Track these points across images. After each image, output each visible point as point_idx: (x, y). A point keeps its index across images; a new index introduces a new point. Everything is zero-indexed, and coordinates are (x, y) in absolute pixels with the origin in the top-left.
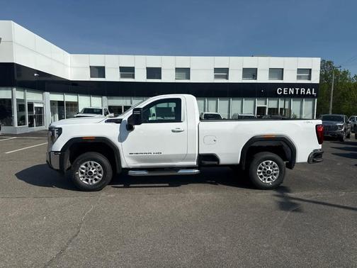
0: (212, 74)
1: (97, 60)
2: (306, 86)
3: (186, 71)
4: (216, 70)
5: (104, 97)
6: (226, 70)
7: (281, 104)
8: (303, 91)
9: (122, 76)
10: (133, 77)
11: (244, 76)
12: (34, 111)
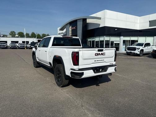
5: (155, 37)
12: (114, 45)
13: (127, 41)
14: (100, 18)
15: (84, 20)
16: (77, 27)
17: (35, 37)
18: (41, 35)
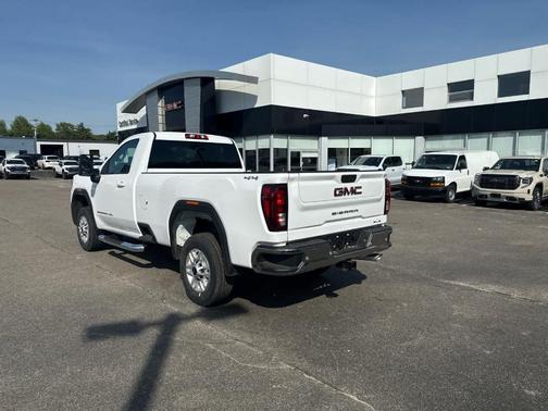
5: (419, 138)
9: (451, 100)
10: (472, 98)
12: (301, 163)
13: (342, 151)
14: (253, 80)
15: (207, 82)
16: (183, 103)
17: (29, 135)
18: (54, 129)
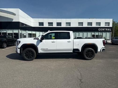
0: (78, 24)
1: (41, 20)
2: (108, 28)
3: (69, 24)
4: (79, 23)
5: (43, 32)
6: (82, 23)
7: (100, 34)
8: (107, 29)
9: (49, 25)
10: (52, 26)
11: (88, 25)
